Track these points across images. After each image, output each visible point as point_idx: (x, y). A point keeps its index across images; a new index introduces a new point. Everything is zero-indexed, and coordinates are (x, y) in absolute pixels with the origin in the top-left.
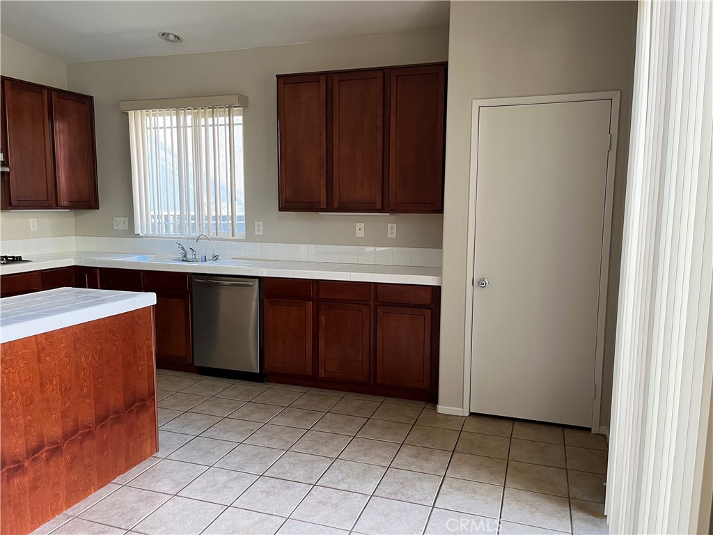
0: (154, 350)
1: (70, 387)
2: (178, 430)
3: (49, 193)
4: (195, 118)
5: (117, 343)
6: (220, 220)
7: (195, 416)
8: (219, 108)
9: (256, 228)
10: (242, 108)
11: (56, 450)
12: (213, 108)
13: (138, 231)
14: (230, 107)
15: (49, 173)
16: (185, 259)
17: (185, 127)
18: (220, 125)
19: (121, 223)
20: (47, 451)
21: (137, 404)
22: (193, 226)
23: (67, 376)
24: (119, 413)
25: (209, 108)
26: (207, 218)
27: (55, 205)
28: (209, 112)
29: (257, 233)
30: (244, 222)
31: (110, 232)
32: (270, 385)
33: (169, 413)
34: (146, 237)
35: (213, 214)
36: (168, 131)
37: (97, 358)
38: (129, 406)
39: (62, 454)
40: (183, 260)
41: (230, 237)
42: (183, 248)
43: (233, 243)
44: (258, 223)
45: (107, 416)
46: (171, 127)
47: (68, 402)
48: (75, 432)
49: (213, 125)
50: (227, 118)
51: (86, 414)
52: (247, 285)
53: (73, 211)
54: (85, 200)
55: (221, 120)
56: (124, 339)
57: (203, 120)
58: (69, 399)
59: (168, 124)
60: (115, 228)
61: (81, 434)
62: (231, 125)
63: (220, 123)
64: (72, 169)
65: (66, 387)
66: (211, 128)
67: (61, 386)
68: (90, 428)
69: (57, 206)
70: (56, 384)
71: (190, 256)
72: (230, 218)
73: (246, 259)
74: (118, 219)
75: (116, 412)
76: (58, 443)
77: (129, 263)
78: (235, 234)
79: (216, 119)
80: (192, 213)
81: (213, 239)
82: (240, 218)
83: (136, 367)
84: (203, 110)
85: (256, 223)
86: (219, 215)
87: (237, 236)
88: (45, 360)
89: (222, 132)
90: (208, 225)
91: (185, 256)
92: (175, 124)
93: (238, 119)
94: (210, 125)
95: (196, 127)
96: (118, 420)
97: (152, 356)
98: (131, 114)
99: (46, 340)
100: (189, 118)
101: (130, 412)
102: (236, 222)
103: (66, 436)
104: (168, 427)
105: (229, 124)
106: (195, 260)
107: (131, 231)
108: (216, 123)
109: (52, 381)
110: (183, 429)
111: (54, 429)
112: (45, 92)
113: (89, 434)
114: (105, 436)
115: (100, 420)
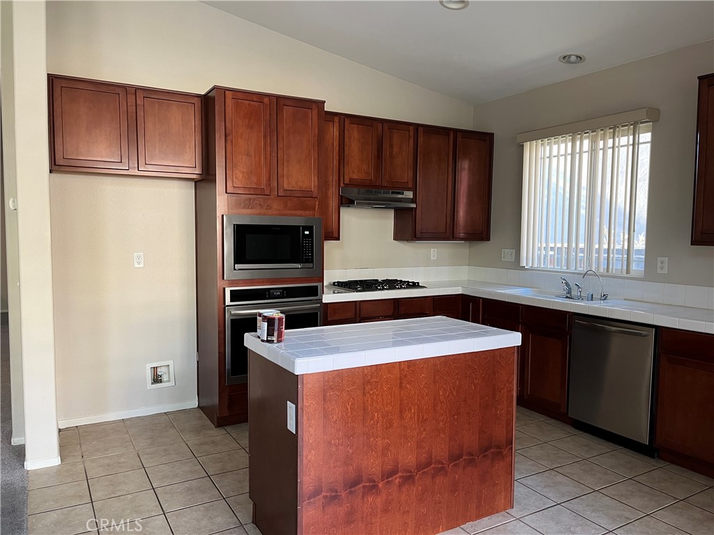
0: (515, 395)
1: (427, 418)
2: (538, 489)
3: (448, 226)
4: (594, 142)
5: (476, 381)
6: (613, 253)
7: (560, 478)
8: (622, 126)
9: (659, 265)
10: (651, 123)
11: (409, 478)
12: (614, 128)
13: (523, 263)
14: (635, 124)
15: (449, 207)
16: (569, 295)
17: (581, 153)
18: (622, 146)
19: (508, 254)
20: (400, 477)
21: (492, 450)
22: (581, 260)
23: (425, 407)
24: (473, 455)
25: (610, 129)
26: (598, 251)
27: (451, 237)
28: (610, 133)
29: (659, 271)
30: (644, 257)
31: (497, 263)
32: (662, 464)
33: (532, 465)
34: (531, 269)
35: (606, 246)
36: (562, 159)
37: (455, 393)
38: (484, 450)
39: (414, 483)
40: (567, 297)
41: (624, 274)
42: (567, 284)
43: (626, 281)
44: (663, 259)
45: (460, 456)
46: (565, 155)
47: (424, 433)
48: (428, 464)
49: (613, 148)
50: (631, 137)
51: (441, 450)
52: (640, 335)
53: (467, 243)
54: (479, 232)
55: (624, 140)
56: (484, 377)
57: (601, 143)
58: (425, 430)
59: (562, 152)
60: (503, 259)
61: (434, 468)
62: (635, 145)
63: (621, 144)
64: (470, 203)
65: (423, 417)
66: (610, 151)
67: (418, 416)
68: (443, 464)
69: (453, 238)
70: (415, 412)
71: (574, 293)
72: (625, 252)
73: (642, 302)
74: (507, 251)
75: (470, 454)
76: (411, 472)
77: (510, 296)
78: (631, 271)
79: (617, 139)
80: (581, 245)
81: (603, 276)
82: (638, 251)
83: (493, 410)
84: (602, 132)
85: (660, 259)
86: (612, 248)
87: (632, 274)
88: (407, 388)
89: (624, 154)
90: (598, 258)
91: (569, 292)
92: (569, 151)
93: (646, 137)
94: (609, 148)
95: (593, 151)
96: (471, 462)
97: (512, 401)
98: (527, 146)
99: (409, 367)
100: (586, 143)
101: (484, 456)
102: (634, 257)
103: (420, 467)
104: (528, 481)
105: (633, 145)
106: (580, 298)
107: (516, 264)
108: (617, 145)
109: (410, 409)
110: (545, 490)
111: (408, 458)
112: (452, 133)
113: (441, 470)
114: (457, 476)
115: (454, 458)
